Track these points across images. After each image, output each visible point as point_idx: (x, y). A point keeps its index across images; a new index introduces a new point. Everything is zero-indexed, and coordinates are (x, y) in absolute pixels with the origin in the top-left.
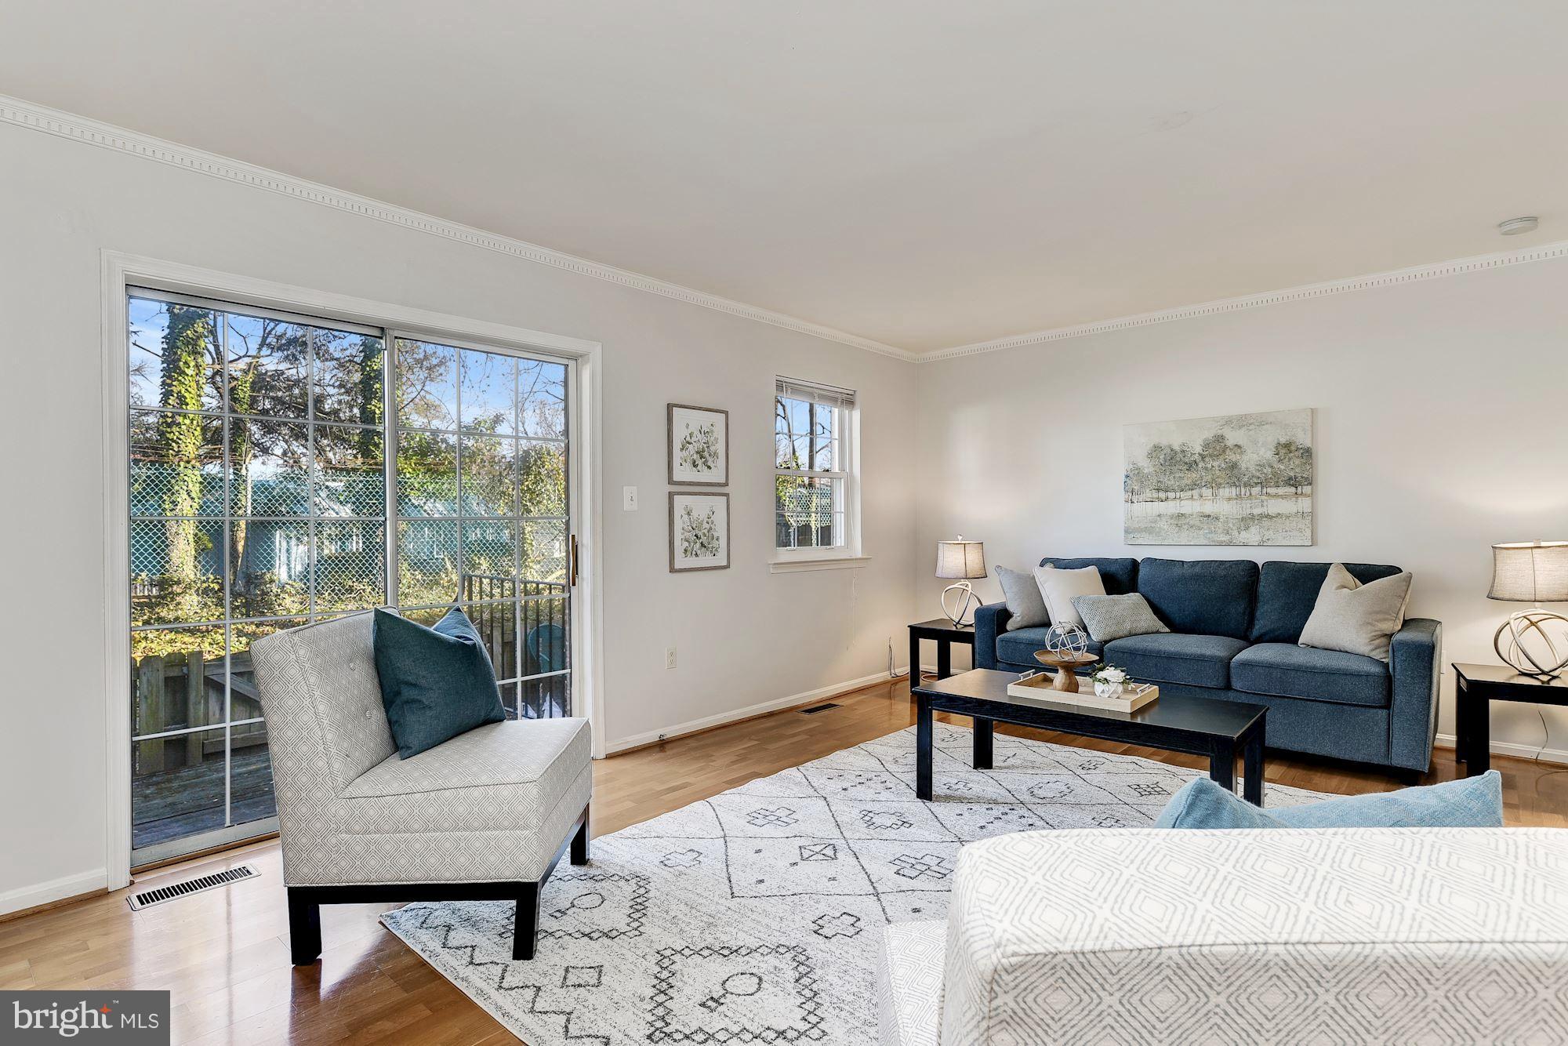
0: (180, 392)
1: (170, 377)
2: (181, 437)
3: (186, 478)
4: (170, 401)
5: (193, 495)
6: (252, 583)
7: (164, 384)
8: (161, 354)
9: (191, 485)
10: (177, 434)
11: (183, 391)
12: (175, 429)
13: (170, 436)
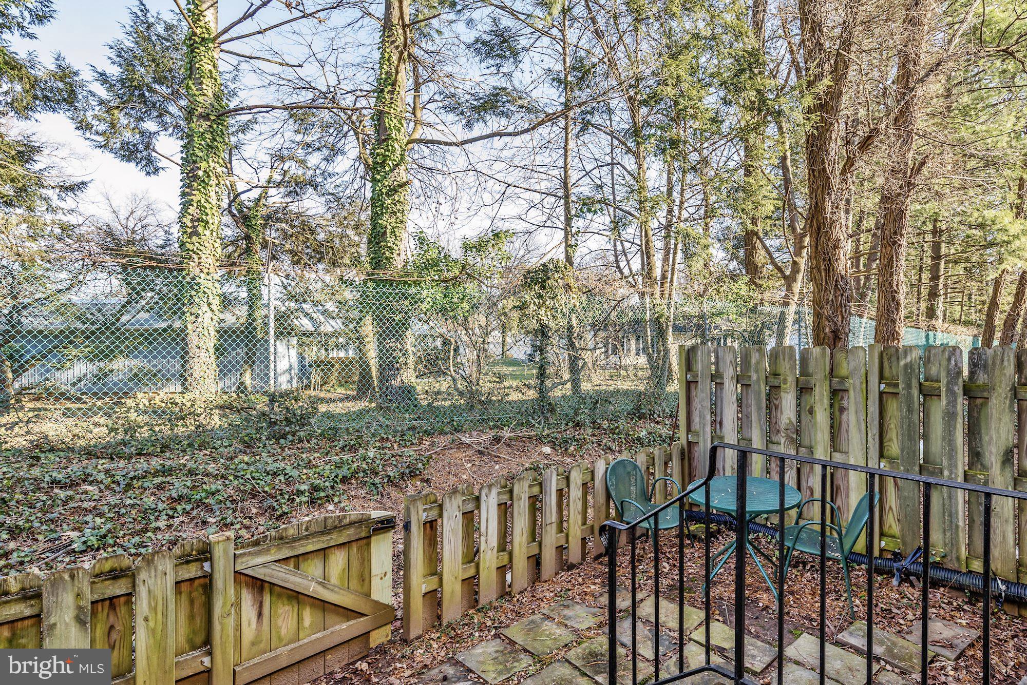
0: (199, 201)
1: (190, 186)
2: (201, 248)
3: (206, 290)
4: (189, 211)
5: (214, 307)
6: (276, 401)
7: (183, 194)
8: (180, 162)
9: (211, 297)
10: (197, 245)
11: (203, 201)
12: (195, 239)
13: (191, 247)
